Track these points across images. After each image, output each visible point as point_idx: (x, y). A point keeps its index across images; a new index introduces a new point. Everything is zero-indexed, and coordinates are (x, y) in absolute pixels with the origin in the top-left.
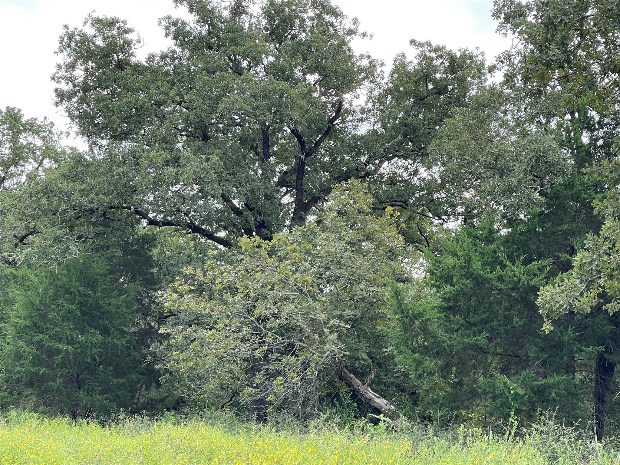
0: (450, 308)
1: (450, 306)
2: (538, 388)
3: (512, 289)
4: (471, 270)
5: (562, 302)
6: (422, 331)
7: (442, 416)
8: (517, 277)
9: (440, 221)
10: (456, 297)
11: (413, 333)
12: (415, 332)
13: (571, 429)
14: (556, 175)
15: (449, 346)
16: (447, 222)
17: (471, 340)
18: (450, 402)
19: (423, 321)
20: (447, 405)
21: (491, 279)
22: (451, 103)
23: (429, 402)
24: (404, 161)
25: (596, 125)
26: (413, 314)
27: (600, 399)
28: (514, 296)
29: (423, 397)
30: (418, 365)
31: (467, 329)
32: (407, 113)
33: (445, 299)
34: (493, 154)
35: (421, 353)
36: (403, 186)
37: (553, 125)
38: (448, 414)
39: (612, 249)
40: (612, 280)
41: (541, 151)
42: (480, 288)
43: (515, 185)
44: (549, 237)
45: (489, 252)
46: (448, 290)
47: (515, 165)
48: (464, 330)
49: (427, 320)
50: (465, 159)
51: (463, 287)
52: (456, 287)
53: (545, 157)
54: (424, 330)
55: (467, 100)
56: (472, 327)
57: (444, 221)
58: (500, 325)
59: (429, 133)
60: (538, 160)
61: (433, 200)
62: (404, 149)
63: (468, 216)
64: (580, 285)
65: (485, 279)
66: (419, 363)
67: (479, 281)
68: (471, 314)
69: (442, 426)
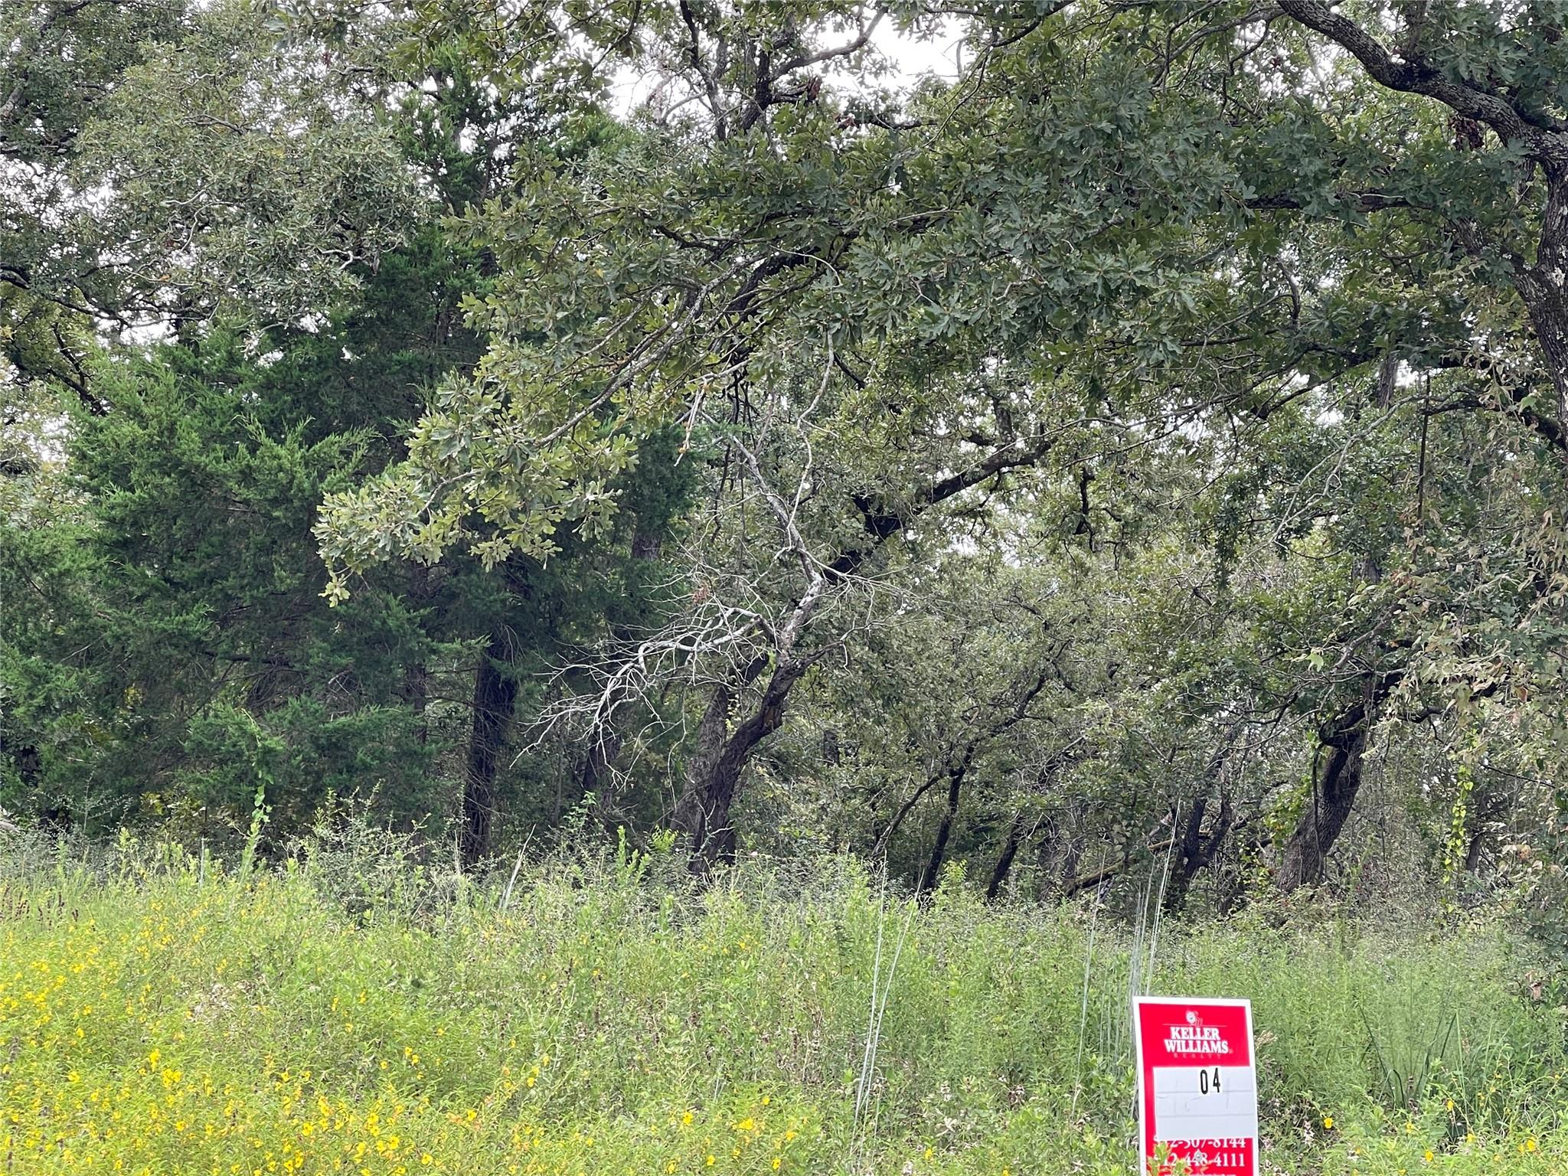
0: (125, 544)
1: (126, 540)
2: (329, 738)
3: (275, 502)
4: (174, 452)
5: (376, 532)
6: (50, 599)
7: (97, 809)
8: (286, 472)
9: (114, 322)
10: (137, 517)
11: (28, 605)
12: (32, 601)
13: (407, 837)
14: (392, 226)
15: (117, 638)
16: (130, 327)
17: (171, 623)
18: (116, 773)
19: (52, 575)
20: (107, 782)
21: (225, 476)
22: (145, 26)
23: (63, 775)
24: (23, 165)
25: (492, 109)
26: (27, 559)
27: (481, 765)
28: (278, 518)
29: (49, 763)
30: (35, 684)
31: (166, 595)
32: (31, 44)
33: (112, 521)
34: (241, 166)
35: (47, 656)
36: (17, 231)
37: (393, 104)
38: (111, 805)
39: (500, 412)
40: (497, 488)
41: (357, 165)
42: (198, 498)
43: (291, 245)
44: (370, 378)
45: (225, 408)
46: (119, 500)
47: (295, 197)
48: (157, 600)
49: (61, 574)
50: (170, 173)
51: (155, 493)
52: (138, 492)
53: (366, 180)
54: (55, 596)
55: (187, 22)
56: (177, 591)
57: (123, 322)
58: (242, 588)
59: (88, 99)
60: (349, 185)
61: (94, 270)
62: (21, 136)
63: (185, 312)
64: (421, 496)
65: (211, 476)
66: (38, 679)
67: (196, 481)
68: (176, 561)
69: (96, 834)
